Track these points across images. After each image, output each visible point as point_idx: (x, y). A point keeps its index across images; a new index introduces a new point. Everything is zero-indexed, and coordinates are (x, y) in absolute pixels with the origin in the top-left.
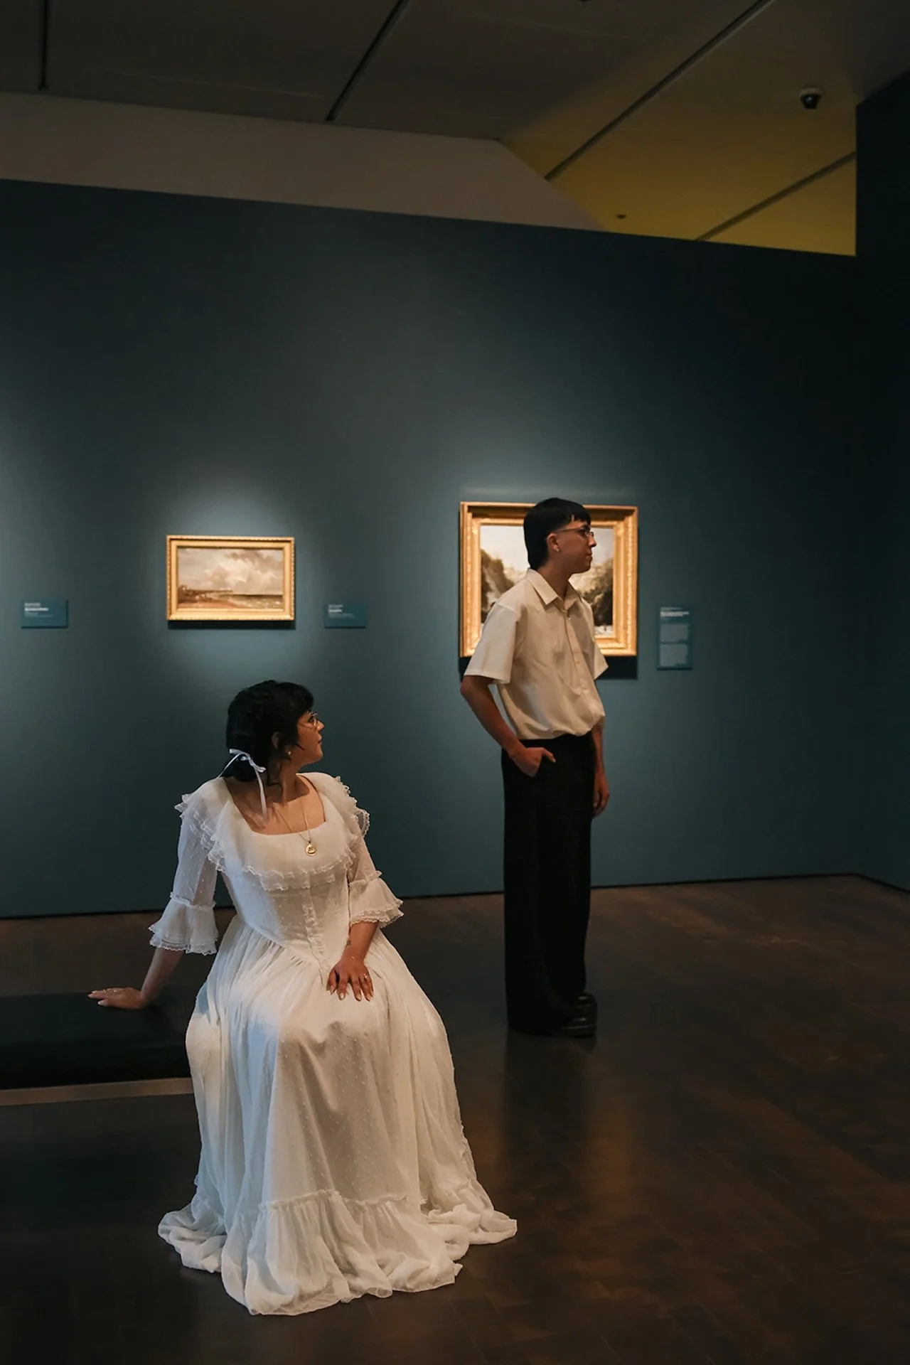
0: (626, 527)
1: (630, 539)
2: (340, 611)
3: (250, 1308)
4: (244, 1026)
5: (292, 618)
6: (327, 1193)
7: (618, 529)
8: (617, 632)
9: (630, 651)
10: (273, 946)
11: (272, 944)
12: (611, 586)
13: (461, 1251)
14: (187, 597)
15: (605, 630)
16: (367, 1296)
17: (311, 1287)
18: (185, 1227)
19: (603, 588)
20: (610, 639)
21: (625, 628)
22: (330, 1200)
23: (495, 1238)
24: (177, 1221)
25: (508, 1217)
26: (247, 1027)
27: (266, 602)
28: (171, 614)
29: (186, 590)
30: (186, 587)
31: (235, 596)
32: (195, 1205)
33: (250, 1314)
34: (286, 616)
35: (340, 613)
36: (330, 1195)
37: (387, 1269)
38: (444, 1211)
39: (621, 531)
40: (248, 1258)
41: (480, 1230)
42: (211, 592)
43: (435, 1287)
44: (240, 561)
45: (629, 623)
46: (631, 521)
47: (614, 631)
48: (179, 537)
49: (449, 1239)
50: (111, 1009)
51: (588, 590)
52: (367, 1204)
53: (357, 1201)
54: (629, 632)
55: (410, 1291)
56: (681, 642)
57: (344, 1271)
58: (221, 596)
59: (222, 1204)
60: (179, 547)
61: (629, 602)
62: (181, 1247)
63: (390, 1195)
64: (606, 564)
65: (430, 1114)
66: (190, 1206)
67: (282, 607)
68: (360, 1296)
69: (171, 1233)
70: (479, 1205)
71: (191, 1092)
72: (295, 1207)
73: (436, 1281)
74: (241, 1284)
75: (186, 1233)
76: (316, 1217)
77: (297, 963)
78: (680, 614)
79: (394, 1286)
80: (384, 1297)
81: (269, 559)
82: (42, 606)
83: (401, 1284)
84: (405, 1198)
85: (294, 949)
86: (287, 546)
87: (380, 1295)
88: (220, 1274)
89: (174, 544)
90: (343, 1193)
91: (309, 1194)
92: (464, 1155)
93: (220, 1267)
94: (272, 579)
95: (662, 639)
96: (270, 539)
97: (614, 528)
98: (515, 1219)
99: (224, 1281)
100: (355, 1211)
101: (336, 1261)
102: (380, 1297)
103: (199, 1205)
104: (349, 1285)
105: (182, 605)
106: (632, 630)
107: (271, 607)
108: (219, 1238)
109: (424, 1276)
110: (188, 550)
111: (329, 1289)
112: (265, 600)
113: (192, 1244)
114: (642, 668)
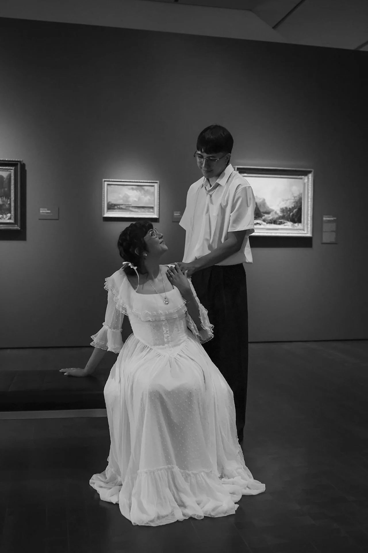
0: (308, 178)
1: (310, 184)
2: (179, 214)
3: (133, 522)
4: (132, 384)
5: (158, 217)
6: (172, 467)
7: (304, 179)
8: (304, 226)
9: (309, 235)
10: (147, 348)
11: (147, 347)
12: (301, 205)
13: (238, 498)
14: (111, 207)
15: (298, 225)
16: (191, 518)
17: (164, 513)
18: (102, 481)
19: (297, 206)
20: (300, 229)
21: (307, 224)
22: (173, 470)
23: (254, 492)
24: (99, 479)
25: (260, 483)
26: (133, 384)
27: (147, 210)
28: (104, 214)
29: (111, 204)
30: (111, 202)
31: (133, 207)
32: (107, 471)
33: (132, 525)
34: (155, 216)
35: (179, 215)
36: (173, 468)
37: (202, 505)
38: (229, 478)
39: (306, 180)
40: (132, 497)
41: (247, 488)
42: (122, 205)
43: (225, 515)
44: (135, 191)
45: (309, 222)
46: (310, 176)
47: (302, 225)
48: (108, 180)
49: (231, 492)
50: (70, 376)
51: (290, 207)
52: (193, 473)
53: (187, 471)
54: (309, 226)
55: (213, 517)
56: (332, 231)
57: (179, 506)
58: (127, 207)
59: (120, 470)
60: (108, 185)
61: (309, 213)
62: (100, 491)
63: (204, 470)
64: (299, 196)
65: (223, 434)
66: (105, 472)
67: (153, 212)
68: (188, 518)
69: (95, 484)
70: (246, 476)
71: (106, 416)
72: (155, 473)
73: (226, 512)
74: (129, 509)
75: (102, 484)
76: (166, 479)
77: (158, 356)
78: (332, 219)
79: (205, 514)
80: (200, 519)
81: (147, 190)
82: (48, 210)
83: (208, 513)
84: (211, 472)
85: (157, 349)
86: (156, 185)
87: (198, 518)
88: (118, 504)
89: (106, 183)
90: (180, 467)
91: (163, 467)
92: (239, 453)
93: (118, 501)
94: (149, 200)
95: (324, 230)
96: (148, 181)
97: (303, 179)
98: (264, 483)
99: (120, 507)
100: (186, 477)
101: (176, 501)
102: (197, 519)
103: (109, 470)
104: (182, 512)
105: (109, 210)
106: (311, 225)
107: (148, 212)
108: (118, 487)
109: (220, 509)
110: (112, 186)
111: (172, 514)
112: (145, 209)
113: (105, 490)
114: (315, 242)
